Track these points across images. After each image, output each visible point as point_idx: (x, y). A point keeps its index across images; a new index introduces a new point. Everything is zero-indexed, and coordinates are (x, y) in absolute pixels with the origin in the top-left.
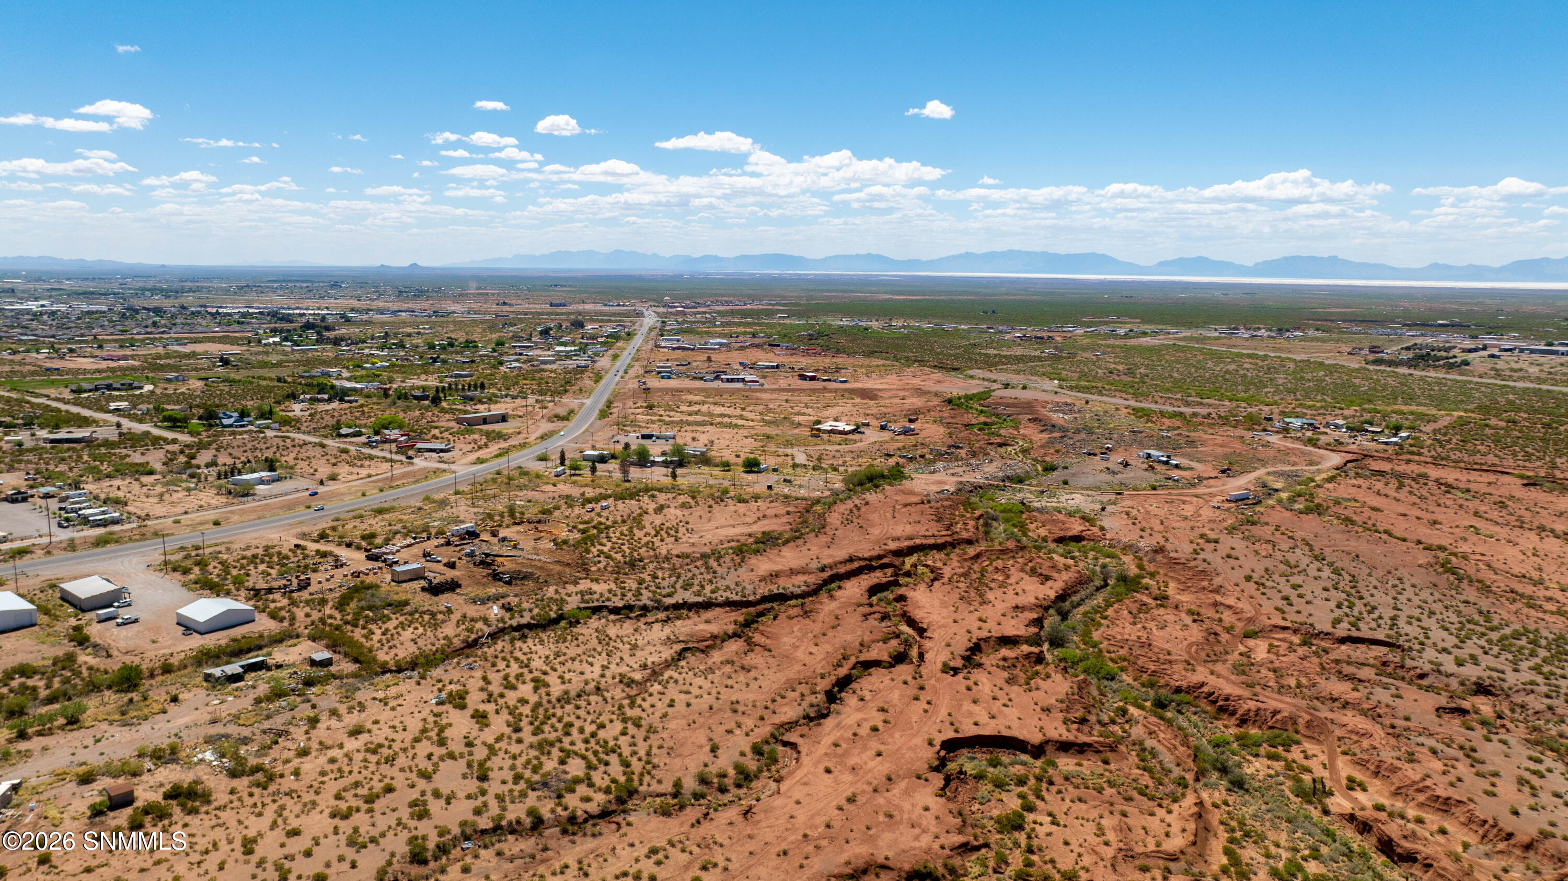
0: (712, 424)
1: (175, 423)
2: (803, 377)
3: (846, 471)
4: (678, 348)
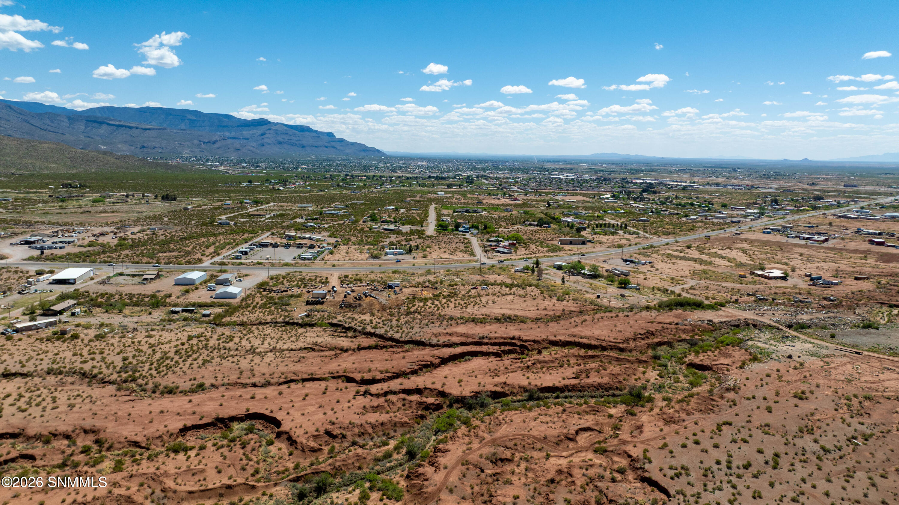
0: (696, 261)
1: (442, 227)
2: (872, 242)
3: (685, 297)
4: (843, 217)
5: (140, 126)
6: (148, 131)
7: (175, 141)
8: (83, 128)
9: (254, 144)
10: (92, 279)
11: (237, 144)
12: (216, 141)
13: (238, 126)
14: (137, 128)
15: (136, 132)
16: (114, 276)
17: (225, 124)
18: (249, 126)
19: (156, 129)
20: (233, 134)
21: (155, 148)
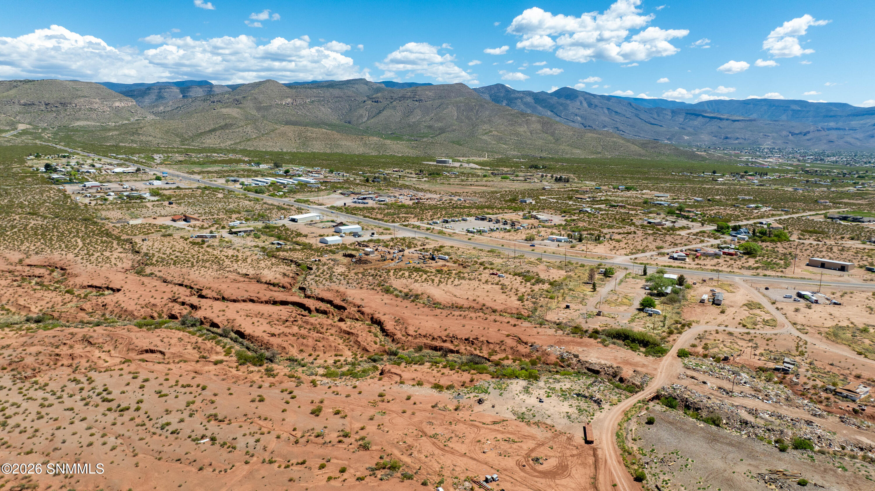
5: (730, 118)
6: (736, 122)
7: (760, 132)
8: (682, 120)
9: (860, 135)
10: (312, 221)
11: (833, 135)
12: (809, 132)
13: (849, 116)
14: (727, 120)
15: (725, 123)
16: (328, 221)
17: (832, 114)
18: (863, 115)
19: (745, 120)
20: (840, 124)
21: (738, 138)
